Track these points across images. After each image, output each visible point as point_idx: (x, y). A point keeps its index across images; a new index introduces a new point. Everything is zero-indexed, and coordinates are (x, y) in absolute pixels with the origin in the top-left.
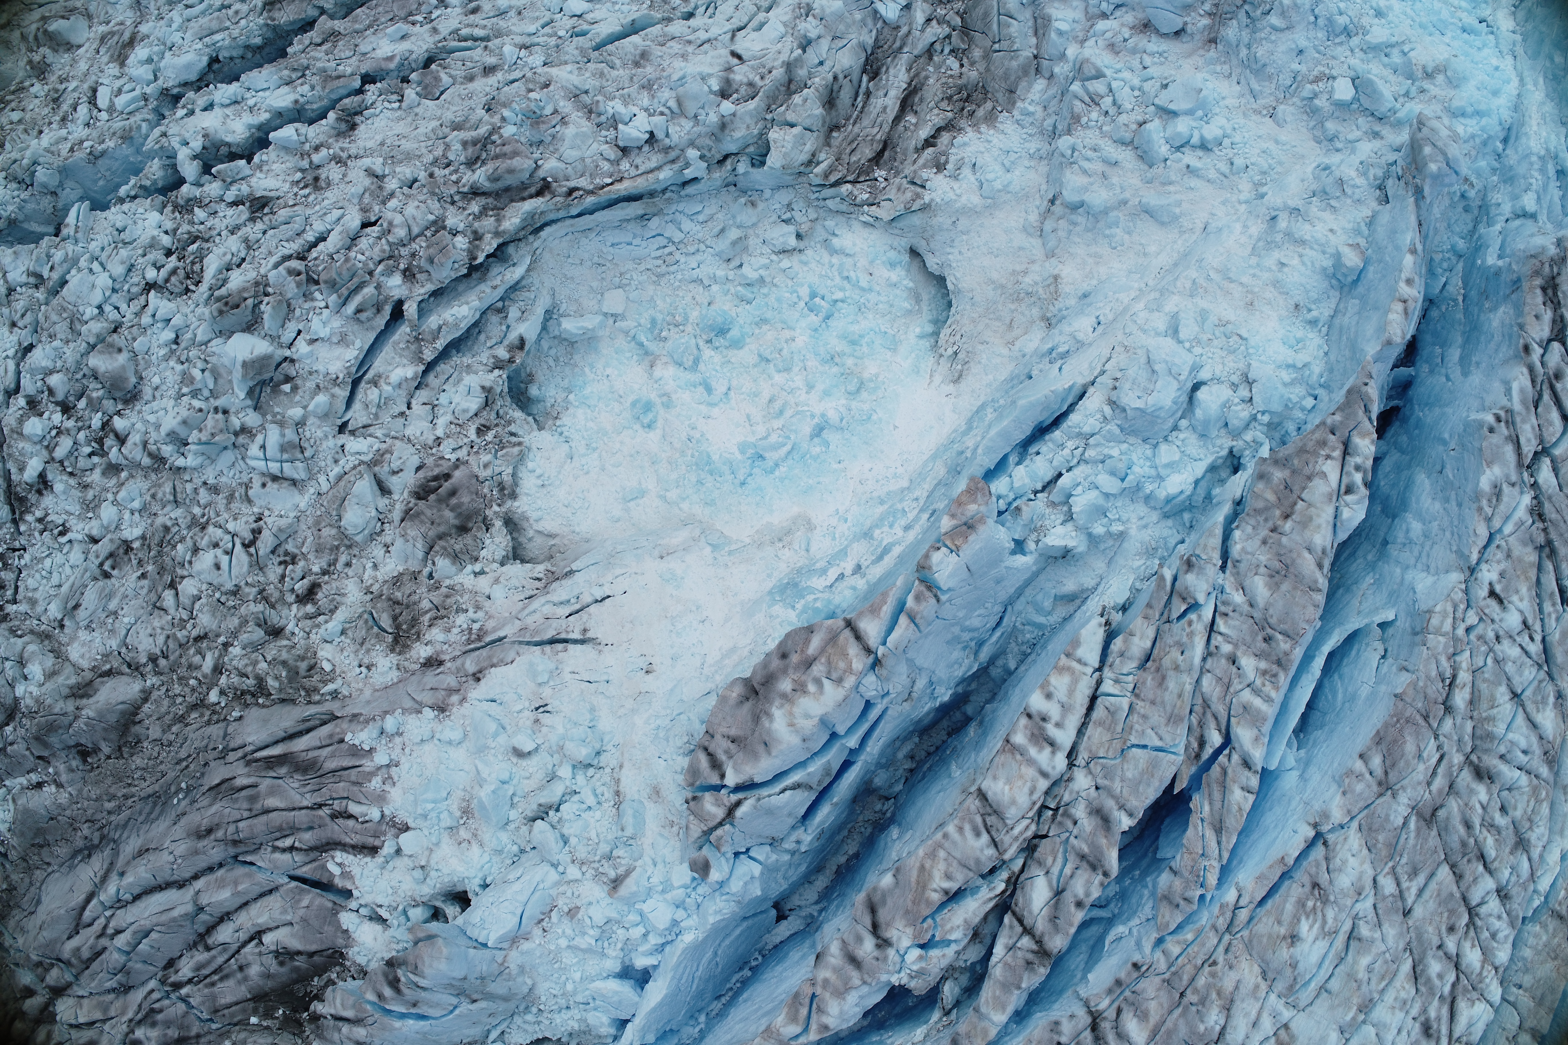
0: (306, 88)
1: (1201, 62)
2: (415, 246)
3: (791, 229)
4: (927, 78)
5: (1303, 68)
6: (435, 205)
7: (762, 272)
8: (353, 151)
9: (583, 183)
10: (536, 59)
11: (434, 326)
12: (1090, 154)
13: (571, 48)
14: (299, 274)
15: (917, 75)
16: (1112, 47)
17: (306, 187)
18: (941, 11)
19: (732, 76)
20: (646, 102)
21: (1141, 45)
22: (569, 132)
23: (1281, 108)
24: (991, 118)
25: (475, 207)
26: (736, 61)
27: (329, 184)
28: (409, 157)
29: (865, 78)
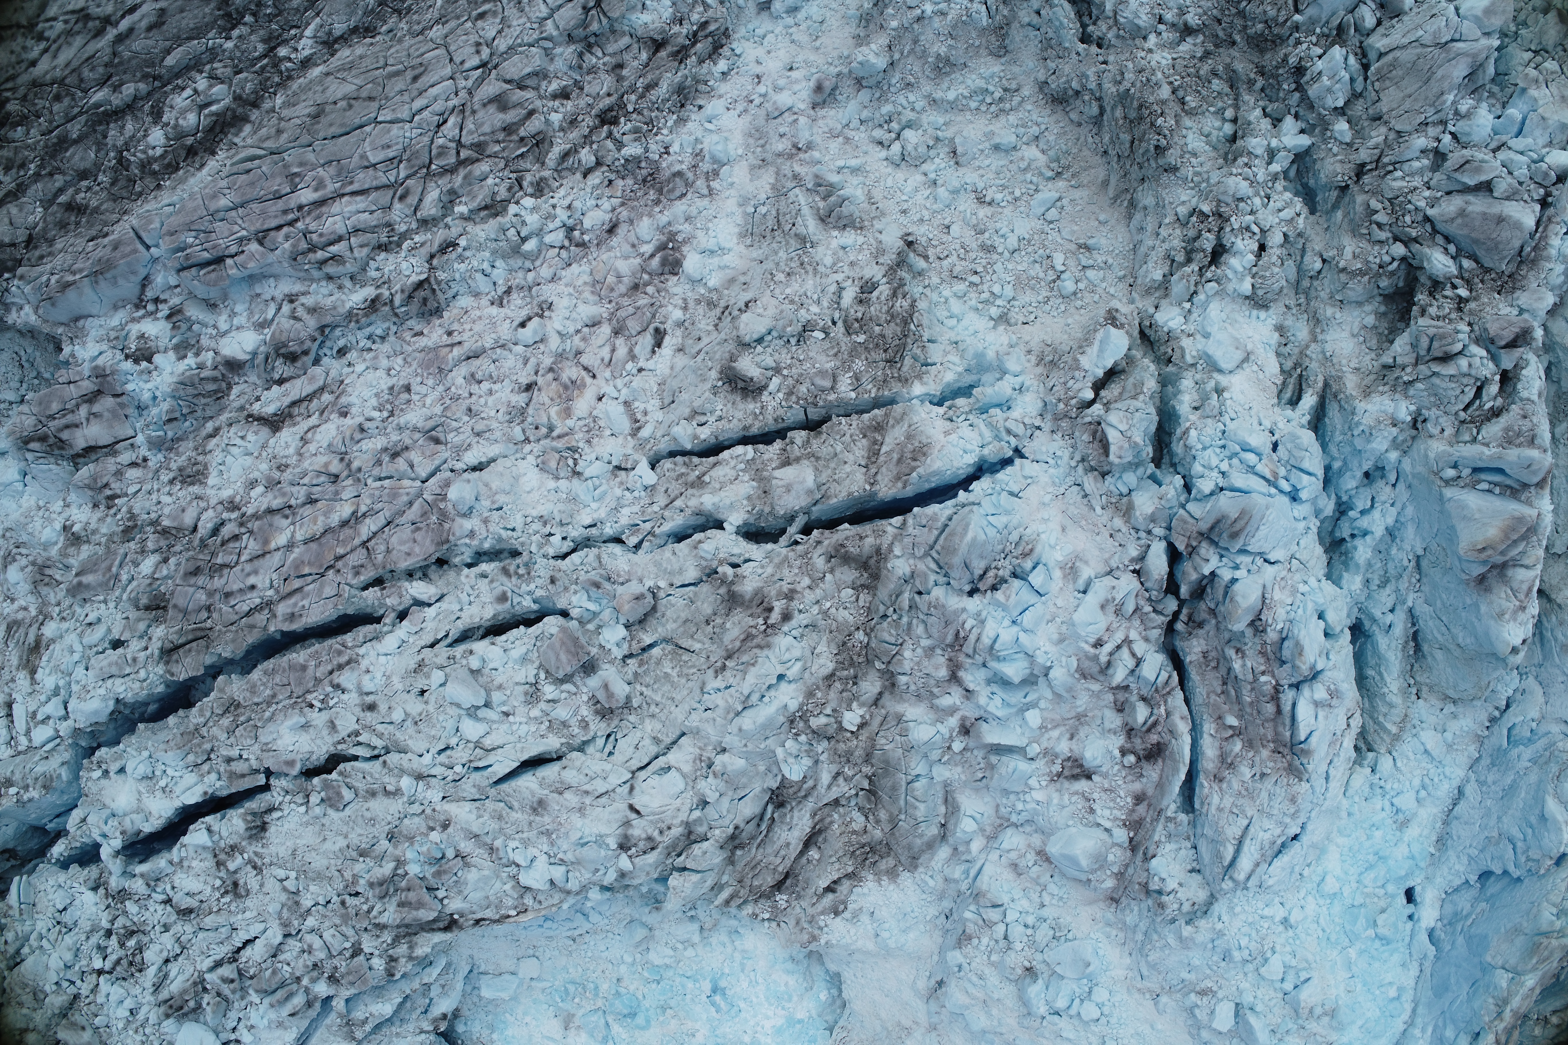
0: (213, 776)
1: (1099, 915)
2: (336, 962)
3: (696, 926)
4: (832, 822)
5: (1192, 977)
6: (350, 932)
7: (667, 961)
8: (267, 860)
9: (489, 914)
10: (434, 795)
11: (362, 1017)
12: (975, 979)
13: (468, 788)
14: (232, 981)
15: (822, 820)
16: (1014, 866)
17: (226, 892)
18: (848, 771)
19: (630, 832)
20: (545, 848)
21: (1042, 880)
22: (472, 876)
23: (1164, 999)
24: (892, 874)
25: (387, 937)
26: (634, 816)
27: (248, 892)
28: (319, 877)
29: (770, 808)
